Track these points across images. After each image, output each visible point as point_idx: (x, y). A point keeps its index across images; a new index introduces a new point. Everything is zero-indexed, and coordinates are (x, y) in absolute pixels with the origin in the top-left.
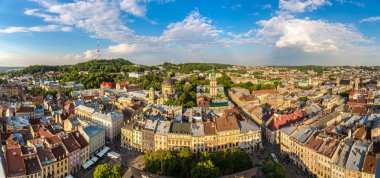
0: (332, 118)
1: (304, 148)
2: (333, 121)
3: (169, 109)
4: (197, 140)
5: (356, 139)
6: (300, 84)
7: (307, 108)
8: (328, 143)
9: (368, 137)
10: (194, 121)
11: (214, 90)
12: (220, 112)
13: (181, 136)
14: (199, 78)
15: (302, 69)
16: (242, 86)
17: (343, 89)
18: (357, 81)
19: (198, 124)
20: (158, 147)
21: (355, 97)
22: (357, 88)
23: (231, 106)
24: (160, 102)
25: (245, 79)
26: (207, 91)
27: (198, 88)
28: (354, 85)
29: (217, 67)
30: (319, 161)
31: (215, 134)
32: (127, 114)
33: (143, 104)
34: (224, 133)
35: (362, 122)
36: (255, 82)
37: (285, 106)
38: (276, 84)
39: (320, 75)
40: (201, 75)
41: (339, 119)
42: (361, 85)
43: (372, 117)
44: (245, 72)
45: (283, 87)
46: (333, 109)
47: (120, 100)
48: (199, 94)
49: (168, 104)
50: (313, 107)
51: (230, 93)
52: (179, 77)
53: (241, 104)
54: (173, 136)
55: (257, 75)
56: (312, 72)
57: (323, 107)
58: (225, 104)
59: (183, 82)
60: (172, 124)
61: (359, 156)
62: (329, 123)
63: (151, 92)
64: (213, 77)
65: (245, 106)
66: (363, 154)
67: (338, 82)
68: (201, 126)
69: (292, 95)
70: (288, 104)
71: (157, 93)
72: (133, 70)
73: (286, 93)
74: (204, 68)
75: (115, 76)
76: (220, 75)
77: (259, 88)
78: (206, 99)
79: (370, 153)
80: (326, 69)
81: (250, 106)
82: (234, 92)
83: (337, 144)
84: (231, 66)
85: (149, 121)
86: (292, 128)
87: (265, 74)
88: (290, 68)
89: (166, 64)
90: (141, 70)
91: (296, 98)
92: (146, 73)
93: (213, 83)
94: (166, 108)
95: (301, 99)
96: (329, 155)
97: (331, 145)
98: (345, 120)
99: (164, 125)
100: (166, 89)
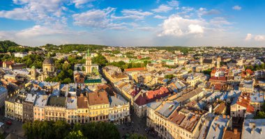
0: (195, 94)
1: (168, 123)
2: (196, 97)
3: (49, 85)
4: (71, 112)
5: (217, 114)
6: (168, 63)
7: (172, 84)
8: (189, 118)
9: (228, 112)
10: (69, 96)
11: (89, 68)
12: (93, 88)
13: (57, 109)
14: (77, 58)
15: (169, 49)
16: (114, 64)
17: (205, 67)
18: (219, 60)
19: (73, 98)
20: (36, 117)
21: (217, 74)
22: (218, 67)
23: (103, 82)
24: (41, 79)
25: (118, 58)
26: (84, 69)
27: (76, 66)
28: (216, 64)
29: (93, 48)
30: (181, 135)
31: (87, 107)
32: (11, 89)
33: (26, 80)
34: (95, 107)
35: (222, 98)
36: (127, 61)
37: (153, 83)
38: (146, 63)
39: (185, 55)
40: (79, 54)
41: (201, 94)
42: (222, 64)
43: (231, 93)
44: (118, 53)
45: (152, 65)
46: (196, 86)
47: (6, 77)
48: (75, 72)
49: (47, 80)
50: (178, 84)
51: (104, 71)
52: (59, 57)
53: (113, 80)
54: (50, 108)
55: (129, 55)
56: (178, 52)
57: (187, 84)
58: (99, 81)
59: (62, 61)
60: (49, 99)
61: (218, 131)
62: (192, 99)
63: (32, 70)
64: (89, 57)
65: (117, 83)
66: (222, 129)
67: (201, 61)
68: (75, 100)
69: (160, 73)
70: (155, 81)
71: (38, 71)
72: (19, 51)
73: (154, 71)
74: (81, 48)
75: (2, 56)
76: (96, 55)
77: (130, 66)
78: (82, 76)
79: (228, 129)
80: (191, 49)
81: (121, 83)
82: (107, 70)
83: (198, 120)
84: (106, 47)
85: (29, 95)
86: (157, 103)
87: (137, 53)
88: (159, 48)
89: (48, 45)
90: (26, 50)
91: (163, 76)
92: (30, 53)
93: (88, 62)
94: (46, 84)
95: (167, 77)
96: (190, 130)
97: (193, 120)
98: (207, 96)
99: (43, 99)
100: (47, 67)
